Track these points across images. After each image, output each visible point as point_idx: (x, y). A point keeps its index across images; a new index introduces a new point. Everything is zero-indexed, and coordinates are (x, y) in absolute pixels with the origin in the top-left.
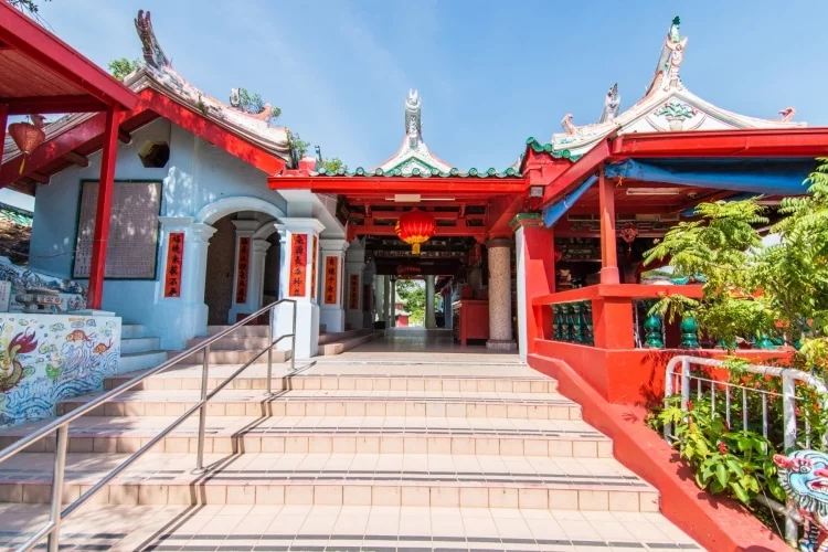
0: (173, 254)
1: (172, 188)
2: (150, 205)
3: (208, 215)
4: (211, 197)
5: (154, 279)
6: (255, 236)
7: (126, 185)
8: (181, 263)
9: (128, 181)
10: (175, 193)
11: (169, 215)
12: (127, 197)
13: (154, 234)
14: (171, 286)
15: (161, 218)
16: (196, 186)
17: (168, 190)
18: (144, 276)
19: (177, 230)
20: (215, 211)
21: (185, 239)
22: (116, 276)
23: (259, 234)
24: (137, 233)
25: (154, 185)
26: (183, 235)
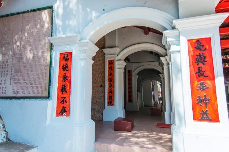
0: (63, 73)
1: (61, 11)
2: (44, 30)
3: (92, 33)
4: (94, 14)
5: (48, 97)
6: (118, 58)
7: (26, 15)
8: (70, 82)
9: (27, 12)
10: (62, 16)
11: (58, 36)
12: (27, 25)
13: (47, 55)
14: (62, 105)
15: (52, 39)
16: (80, 7)
17: (58, 14)
18: (40, 95)
19: (66, 50)
20: (98, 28)
21: (73, 58)
22: (18, 96)
23: (120, 57)
24: (34, 56)
25: (46, 11)
26: (71, 53)
